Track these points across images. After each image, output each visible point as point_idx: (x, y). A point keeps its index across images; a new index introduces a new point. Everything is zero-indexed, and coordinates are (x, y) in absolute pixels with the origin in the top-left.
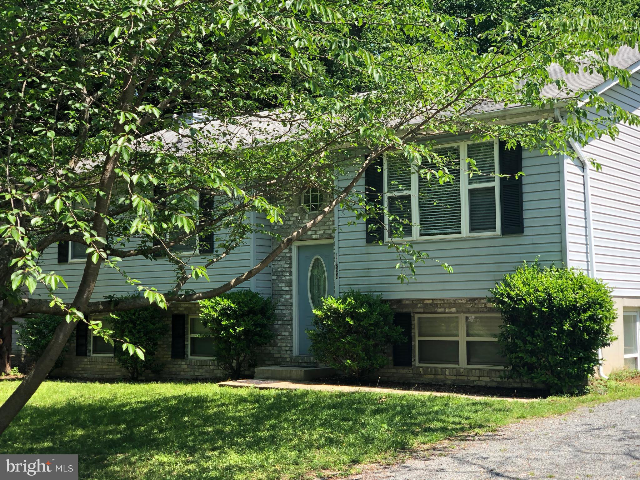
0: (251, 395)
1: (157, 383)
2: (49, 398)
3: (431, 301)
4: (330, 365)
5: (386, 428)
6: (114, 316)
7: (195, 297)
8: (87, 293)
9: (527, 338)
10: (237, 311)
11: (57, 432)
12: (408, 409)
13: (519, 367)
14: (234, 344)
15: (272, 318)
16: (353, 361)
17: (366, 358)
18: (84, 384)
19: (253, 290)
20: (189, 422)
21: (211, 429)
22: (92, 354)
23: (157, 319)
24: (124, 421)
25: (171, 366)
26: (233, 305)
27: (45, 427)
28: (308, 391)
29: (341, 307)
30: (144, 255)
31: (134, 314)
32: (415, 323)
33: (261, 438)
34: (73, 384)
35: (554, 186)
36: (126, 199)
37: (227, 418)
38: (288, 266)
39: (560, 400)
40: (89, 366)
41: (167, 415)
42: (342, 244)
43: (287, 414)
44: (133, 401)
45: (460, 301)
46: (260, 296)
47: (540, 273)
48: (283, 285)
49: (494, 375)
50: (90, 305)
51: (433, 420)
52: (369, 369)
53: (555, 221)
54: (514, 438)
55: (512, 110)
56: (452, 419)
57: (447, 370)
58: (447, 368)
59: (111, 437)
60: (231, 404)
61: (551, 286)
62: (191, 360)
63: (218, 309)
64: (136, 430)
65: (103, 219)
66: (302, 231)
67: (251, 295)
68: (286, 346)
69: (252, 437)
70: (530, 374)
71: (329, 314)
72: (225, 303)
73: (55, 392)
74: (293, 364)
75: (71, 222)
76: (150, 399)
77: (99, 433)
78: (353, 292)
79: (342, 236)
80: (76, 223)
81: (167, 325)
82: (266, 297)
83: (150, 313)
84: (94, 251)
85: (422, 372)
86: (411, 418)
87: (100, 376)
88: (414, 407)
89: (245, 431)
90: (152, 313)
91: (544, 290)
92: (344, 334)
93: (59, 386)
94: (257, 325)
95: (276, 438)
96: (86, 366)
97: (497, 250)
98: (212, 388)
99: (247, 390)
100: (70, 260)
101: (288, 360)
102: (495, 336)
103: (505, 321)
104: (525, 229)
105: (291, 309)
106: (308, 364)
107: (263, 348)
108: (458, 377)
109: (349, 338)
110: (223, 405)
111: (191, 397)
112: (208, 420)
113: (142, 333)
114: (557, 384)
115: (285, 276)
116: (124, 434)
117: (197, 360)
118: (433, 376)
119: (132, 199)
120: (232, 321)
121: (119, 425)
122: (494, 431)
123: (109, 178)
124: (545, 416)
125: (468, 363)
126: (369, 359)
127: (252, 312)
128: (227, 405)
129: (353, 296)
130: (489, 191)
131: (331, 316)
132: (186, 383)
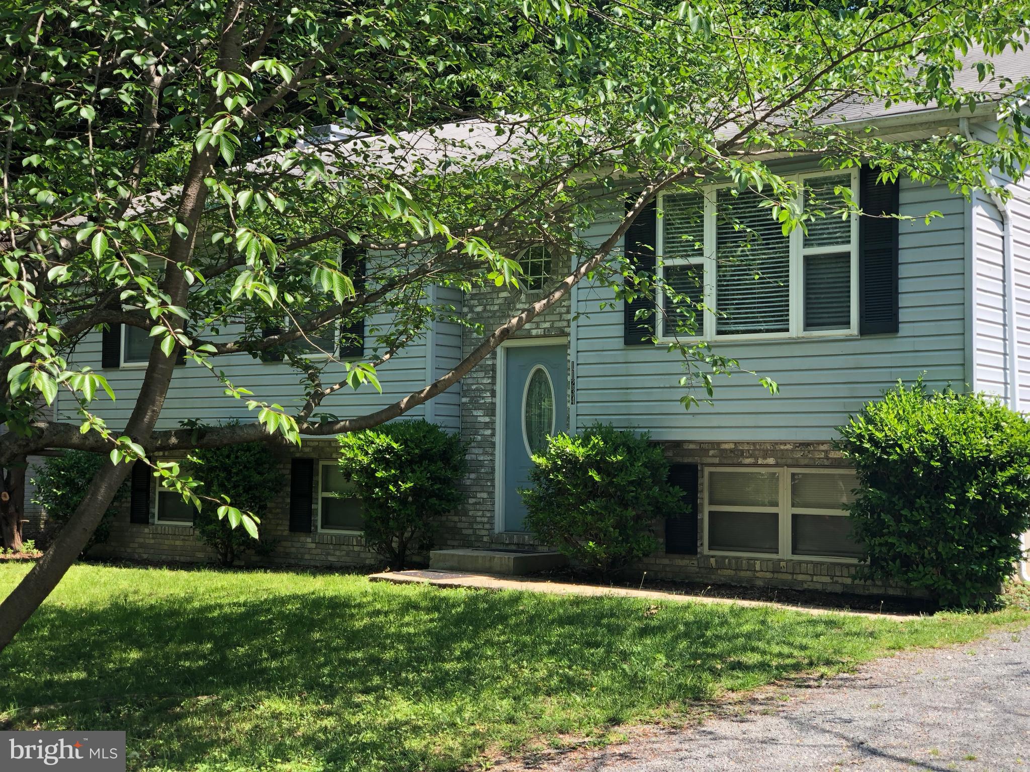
0: (425, 596)
1: (265, 572)
2: (84, 592)
3: (732, 446)
4: (559, 549)
5: (665, 661)
6: (195, 459)
7: (338, 426)
8: (149, 413)
9: (903, 512)
10: (403, 456)
11: (96, 653)
12: (698, 628)
13: (885, 560)
14: (395, 511)
15: (460, 467)
16: (599, 543)
17: (620, 538)
18: (142, 571)
19: (429, 420)
20: (322, 641)
21: (359, 655)
22: (157, 522)
23: (267, 466)
24: (211, 637)
25: (289, 544)
26: (395, 445)
27: (74, 645)
28: (521, 593)
29: (580, 452)
30: (250, 353)
31: (228, 457)
32: (704, 481)
33: (447, 673)
34: (124, 570)
35: (955, 252)
36: (227, 236)
37: (387, 636)
38: (489, 381)
39: (957, 619)
40: (152, 541)
41: (284, 627)
42: (583, 345)
43: (490, 631)
44: (225, 601)
45: (782, 447)
46: (440, 430)
47: (925, 402)
48: (480, 413)
49: (838, 574)
50: (154, 436)
51: (744, 649)
52: (624, 557)
53: (955, 312)
54: (890, 686)
55: (886, 119)
56: (776, 649)
57: (758, 562)
58: (757, 559)
59: (187, 664)
60: (391, 612)
61: (946, 423)
62: (323, 535)
63: (370, 452)
64: (230, 654)
65: (182, 273)
66: (527, 316)
67: (426, 429)
68: (483, 516)
69: (432, 672)
70: (906, 573)
71: (559, 463)
72: (383, 440)
73: (94, 584)
74: (494, 546)
75: (122, 277)
76: (253, 599)
77: (166, 657)
78: (600, 427)
79: (583, 333)
80: (132, 278)
81: (284, 475)
82: (450, 433)
83: (255, 455)
84: (164, 333)
85: (714, 565)
86: (705, 644)
87: (170, 558)
88: (707, 626)
89: (420, 660)
90: (258, 456)
91: (934, 429)
92: (584, 497)
93: (101, 573)
94: (435, 479)
95: (473, 674)
96: (147, 541)
97: (851, 361)
98: (358, 583)
99: (417, 588)
100: (122, 364)
101: (485, 539)
102: (845, 507)
103: (863, 481)
104: (900, 325)
105: (493, 454)
106: (520, 547)
107: (444, 518)
108: (776, 575)
109: (592, 505)
110: (377, 613)
111: (324, 597)
112: (355, 639)
113: (241, 488)
114: (951, 591)
115: (483, 398)
116: (210, 660)
117: (332, 536)
118: (733, 572)
119: (237, 235)
120: (393, 471)
121: (201, 643)
122: (854, 671)
123: (193, 210)
124: (936, 646)
125: (794, 552)
126: (626, 540)
127: (426, 456)
128: (386, 614)
129: (601, 433)
130: (841, 260)
131: (562, 467)
132: (314, 574)
